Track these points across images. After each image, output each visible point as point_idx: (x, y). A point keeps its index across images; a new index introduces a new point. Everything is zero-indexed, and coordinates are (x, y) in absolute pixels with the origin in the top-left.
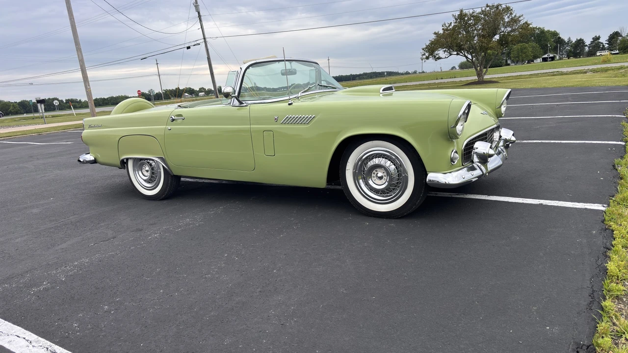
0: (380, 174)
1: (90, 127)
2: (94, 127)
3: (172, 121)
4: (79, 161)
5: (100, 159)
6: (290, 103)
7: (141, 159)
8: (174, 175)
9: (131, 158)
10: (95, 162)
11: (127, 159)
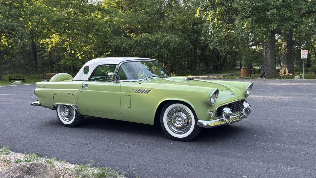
0: (179, 119)
1: (40, 87)
2: (42, 87)
3: (83, 88)
4: (32, 104)
5: (43, 104)
6: (140, 83)
7: (64, 105)
8: (81, 115)
9: (59, 105)
10: (40, 105)
11: (57, 105)
